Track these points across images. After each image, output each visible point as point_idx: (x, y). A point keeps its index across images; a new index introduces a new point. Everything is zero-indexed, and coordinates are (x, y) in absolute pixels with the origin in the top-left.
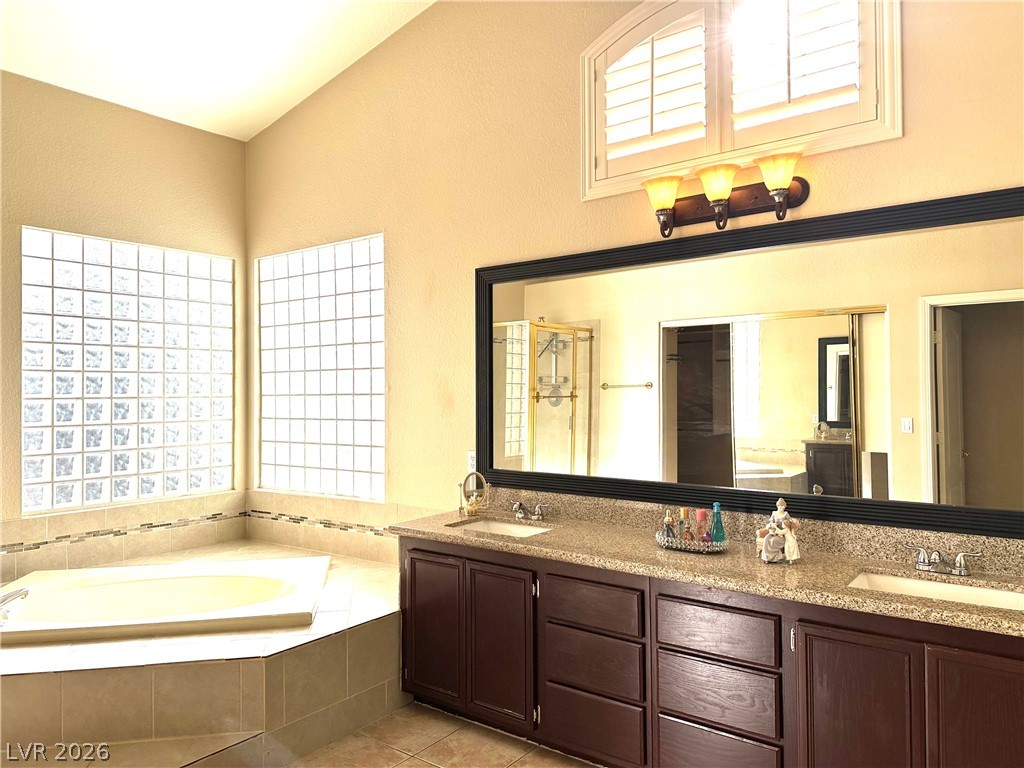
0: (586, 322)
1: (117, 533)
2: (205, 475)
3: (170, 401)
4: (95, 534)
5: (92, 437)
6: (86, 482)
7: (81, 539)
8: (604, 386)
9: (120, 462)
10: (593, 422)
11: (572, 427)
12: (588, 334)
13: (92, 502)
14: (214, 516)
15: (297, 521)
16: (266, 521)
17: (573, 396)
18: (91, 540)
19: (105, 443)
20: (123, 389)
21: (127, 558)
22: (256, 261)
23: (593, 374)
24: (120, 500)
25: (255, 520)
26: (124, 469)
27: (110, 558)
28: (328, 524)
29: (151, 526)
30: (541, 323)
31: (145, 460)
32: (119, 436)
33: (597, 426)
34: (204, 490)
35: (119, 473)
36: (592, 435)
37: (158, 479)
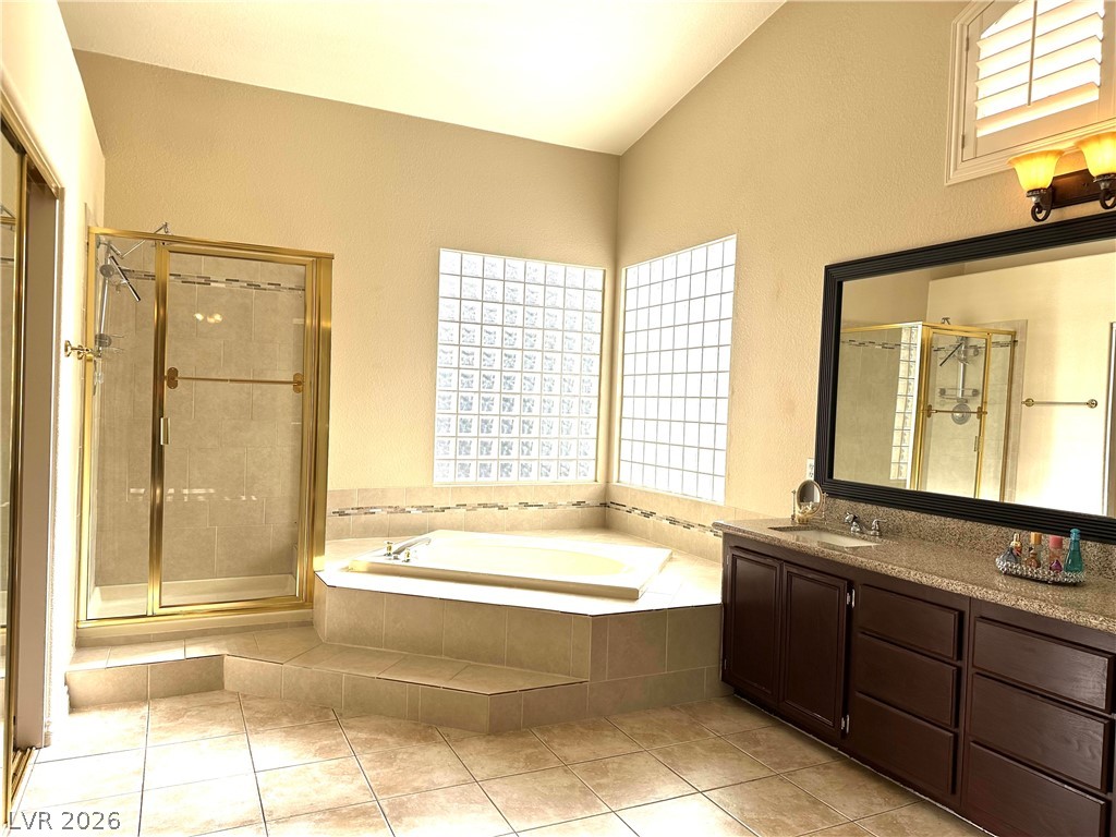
0: (1007, 323)
1: (501, 508)
2: (572, 465)
3: (546, 398)
4: (485, 506)
5: (485, 425)
6: (479, 462)
7: (474, 509)
8: (1029, 403)
9: (506, 447)
10: (1010, 445)
11: (978, 448)
12: (1009, 338)
13: (483, 479)
14: (579, 503)
15: (647, 515)
16: (622, 513)
17: (981, 413)
18: (481, 510)
19: (495, 431)
20: (510, 386)
21: (508, 530)
22: (624, 270)
23: (1014, 386)
24: (504, 480)
25: (612, 511)
26: (508, 454)
27: (494, 528)
28: (673, 521)
29: (526, 505)
30: (946, 326)
31: (525, 448)
32: (507, 426)
33: (1016, 450)
34: (571, 479)
35: (505, 457)
36: (1009, 461)
37: (535, 465)
